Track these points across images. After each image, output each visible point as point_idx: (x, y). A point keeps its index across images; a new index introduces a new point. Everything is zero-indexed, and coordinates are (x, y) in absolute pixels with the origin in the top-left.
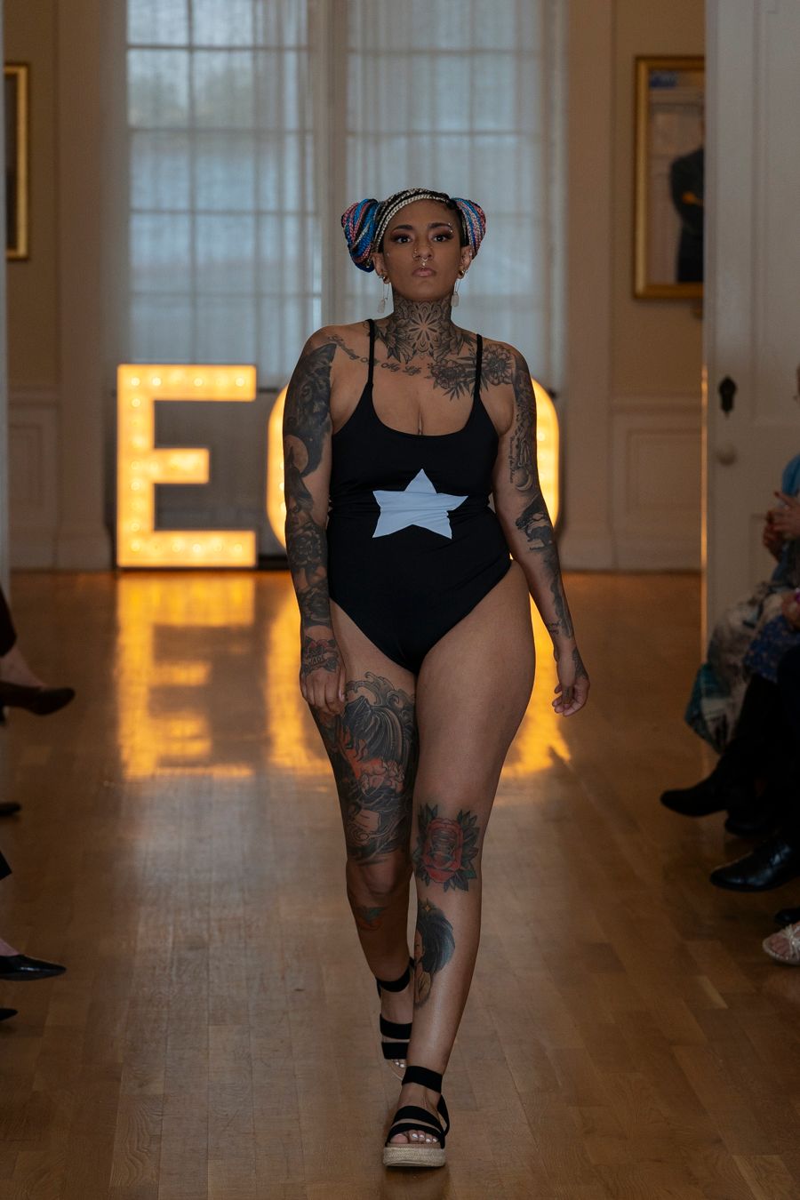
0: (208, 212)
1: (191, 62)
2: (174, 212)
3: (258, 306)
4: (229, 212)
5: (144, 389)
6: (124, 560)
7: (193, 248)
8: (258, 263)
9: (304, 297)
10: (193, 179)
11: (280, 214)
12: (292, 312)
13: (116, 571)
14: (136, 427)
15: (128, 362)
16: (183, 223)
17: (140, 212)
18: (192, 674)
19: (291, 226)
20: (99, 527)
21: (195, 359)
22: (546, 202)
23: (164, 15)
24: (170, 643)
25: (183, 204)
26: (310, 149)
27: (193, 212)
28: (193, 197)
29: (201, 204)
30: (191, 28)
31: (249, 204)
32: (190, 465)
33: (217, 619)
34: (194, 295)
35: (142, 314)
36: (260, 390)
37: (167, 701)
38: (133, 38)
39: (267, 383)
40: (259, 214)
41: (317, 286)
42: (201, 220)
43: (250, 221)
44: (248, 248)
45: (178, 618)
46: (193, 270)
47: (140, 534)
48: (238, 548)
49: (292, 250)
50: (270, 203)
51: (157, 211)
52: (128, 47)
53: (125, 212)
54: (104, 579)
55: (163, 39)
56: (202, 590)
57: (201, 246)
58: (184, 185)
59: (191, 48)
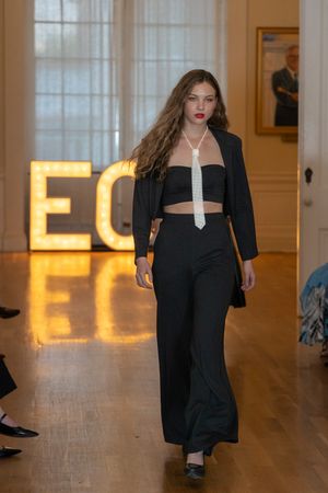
0: (70, 94)
1: (62, 28)
2: (54, 94)
3: (91, 137)
4: (79, 95)
5: (42, 172)
6: (33, 247)
7: (63, 111)
8: (92, 117)
9: (112, 132)
10: (63, 81)
11: (101, 95)
12: (106, 138)
13: (29, 251)
14: (38, 188)
15: (34, 160)
16: (59, 99)
17: (40, 94)
18: (63, 297)
19: (106, 101)
20: (22, 232)
21: (64, 158)
23: (50, 8)
24: (53, 283)
25: (58, 91)
26: (114, 67)
27: (63, 94)
28: (63, 88)
29: (67, 91)
30: (62, 14)
31: (87, 91)
32: (62, 206)
33: (74, 273)
34: (63, 131)
35: (40, 139)
36: (93, 173)
37: (51, 310)
38: (37, 18)
39: (95, 170)
40: (92, 95)
41: (117, 126)
42: (67, 98)
43: (88, 99)
44: (87, 111)
45: (57, 273)
46: (63, 119)
47: (40, 235)
48: (83, 242)
49: (106, 111)
50: (97, 91)
51: (47, 94)
52: (34, 22)
53: (34, 94)
54: (24, 255)
55: (51, 19)
56: (67, 260)
57: (67, 110)
58: (59, 83)
59: (62, 23)
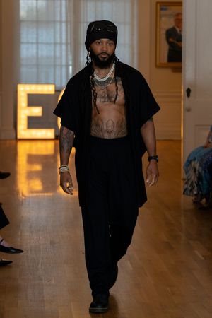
0: (42, 43)
2: (32, 43)
3: (55, 69)
4: (47, 43)
5: (24, 91)
6: (19, 137)
7: (37, 53)
8: (55, 57)
9: (67, 66)
10: (37, 35)
11: (61, 44)
12: (64, 70)
13: (17, 140)
14: (22, 101)
15: (20, 83)
16: (35, 46)
17: (23, 43)
18: (38, 168)
19: (64, 47)
20: (13, 129)
21: (38, 82)
22: (132, 40)
24: (32, 159)
25: (35, 41)
26: (69, 26)
27: (37, 43)
28: (37, 39)
29: (40, 41)
31: (52, 41)
32: (37, 111)
33: (44, 152)
34: (37, 66)
35: (24, 70)
36: (56, 91)
37: (30, 175)
39: (57, 89)
40: (55, 44)
41: (71, 63)
42: (40, 46)
43: (52, 46)
44: (52, 54)
45: (34, 152)
46: (37, 59)
47: (24, 130)
48: (50, 133)
49: (64, 53)
50: (58, 41)
51: (28, 43)
53: (19, 43)
54: (14, 142)
56: (40, 145)
57: (40, 53)
58: (35, 36)
